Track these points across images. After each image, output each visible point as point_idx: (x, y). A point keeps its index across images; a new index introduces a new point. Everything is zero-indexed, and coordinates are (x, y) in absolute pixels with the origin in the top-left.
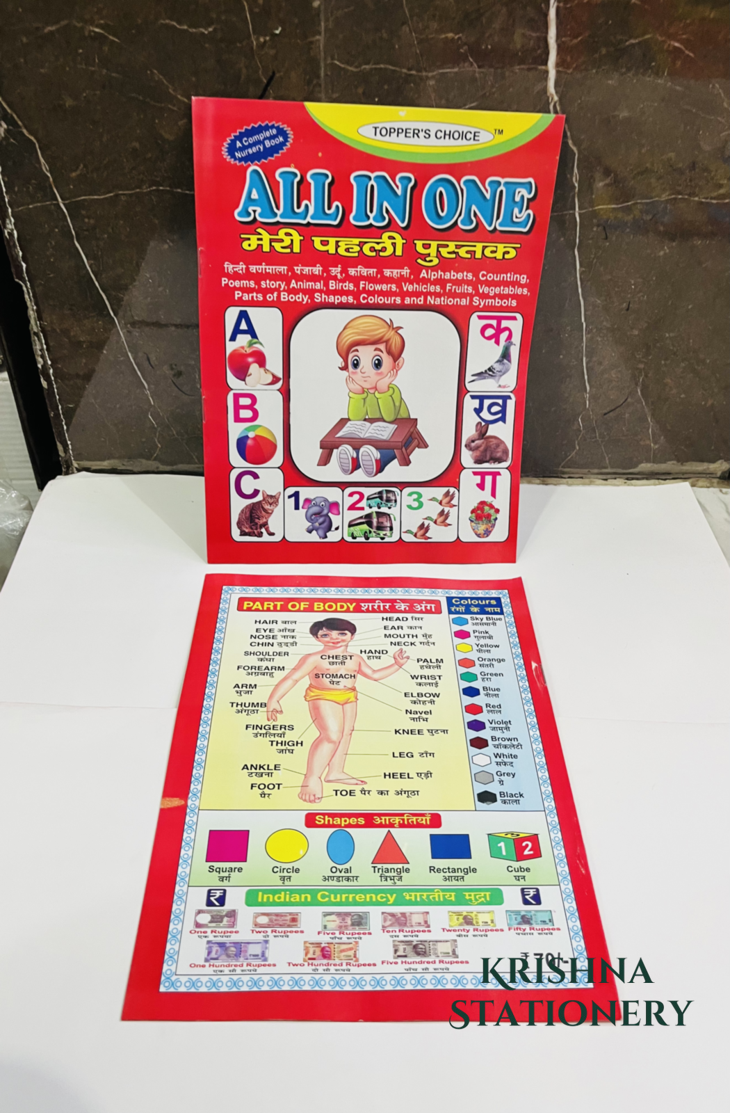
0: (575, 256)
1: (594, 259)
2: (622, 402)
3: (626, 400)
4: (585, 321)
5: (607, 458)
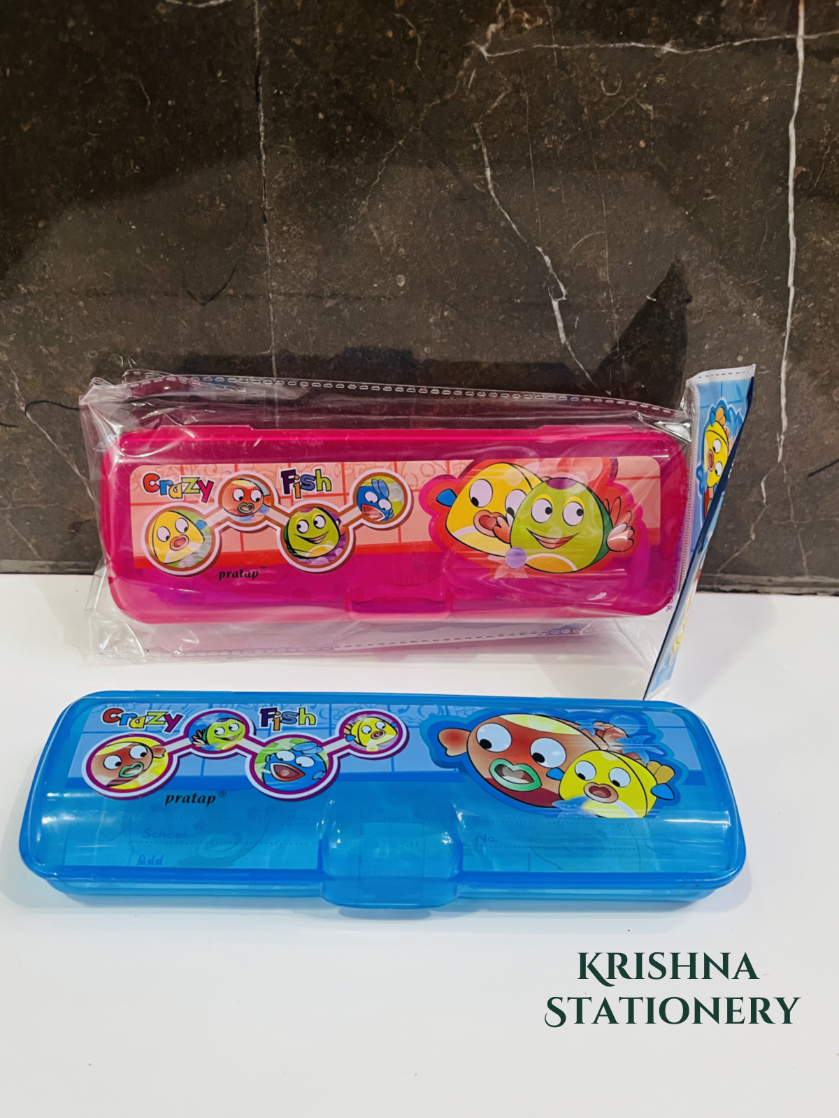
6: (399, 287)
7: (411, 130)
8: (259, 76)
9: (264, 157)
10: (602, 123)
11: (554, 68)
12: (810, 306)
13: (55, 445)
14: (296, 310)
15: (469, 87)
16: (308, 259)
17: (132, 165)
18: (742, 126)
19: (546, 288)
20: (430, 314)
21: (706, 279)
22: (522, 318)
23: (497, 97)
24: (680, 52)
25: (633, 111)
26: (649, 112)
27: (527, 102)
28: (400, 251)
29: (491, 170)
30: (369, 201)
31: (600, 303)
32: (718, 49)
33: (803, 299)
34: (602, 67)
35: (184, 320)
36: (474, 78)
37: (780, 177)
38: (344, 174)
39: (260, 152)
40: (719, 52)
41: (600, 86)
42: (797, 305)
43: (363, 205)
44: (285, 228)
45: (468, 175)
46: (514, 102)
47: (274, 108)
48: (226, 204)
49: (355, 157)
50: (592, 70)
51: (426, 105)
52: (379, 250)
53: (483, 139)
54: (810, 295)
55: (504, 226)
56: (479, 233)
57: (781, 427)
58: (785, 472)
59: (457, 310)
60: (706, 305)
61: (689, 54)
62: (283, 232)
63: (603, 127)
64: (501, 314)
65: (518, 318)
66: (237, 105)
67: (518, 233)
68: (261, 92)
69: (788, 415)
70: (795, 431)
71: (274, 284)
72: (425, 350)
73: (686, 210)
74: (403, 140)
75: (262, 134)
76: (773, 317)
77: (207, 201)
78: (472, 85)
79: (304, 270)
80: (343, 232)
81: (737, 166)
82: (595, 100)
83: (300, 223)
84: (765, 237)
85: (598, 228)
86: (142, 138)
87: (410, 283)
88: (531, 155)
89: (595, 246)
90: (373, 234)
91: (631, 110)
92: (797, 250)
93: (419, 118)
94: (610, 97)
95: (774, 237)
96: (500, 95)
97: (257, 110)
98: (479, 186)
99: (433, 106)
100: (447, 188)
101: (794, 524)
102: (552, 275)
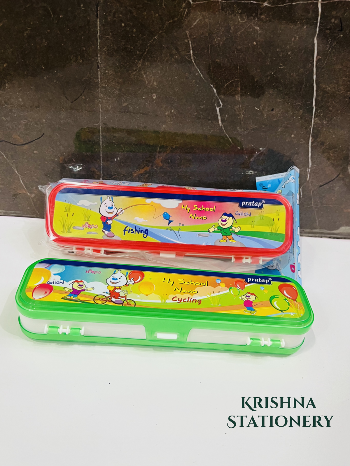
0: (314, 44)
1: (329, 49)
2: (335, 178)
3: (338, 175)
4: (315, 105)
5: (317, 221)
6: (153, 99)
7: (160, 32)
8: (98, 7)
9: (99, 41)
10: (239, 34)
11: (219, 10)
12: (321, 115)
13: (7, 160)
14: (110, 107)
15: (185, 15)
16: (116, 85)
17: (44, 41)
18: (295, 38)
19: (214, 102)
20: (166, 111)
21: (280, 102)
22: (204, 114)
23: (196, 20)
24: (271, 6)
25: (251, 30)
26: (257, 30)
27: (208, 23)
28: (154, 84)
29: (193, 51)
30: (142, 61)
31: (236, 110)
32: (286, 5)
33: (319, 111)
34: (239, 10)
35: (64, 108)
36: (187, 12)
37: (311, 60)
38: (132, 49)
39: (97, 38)
40: (286, 6)
41: (238, 18)
42: (316, 114)
43: (140, 63)
44: (106, 71)
45: (183, 53)
46: (202, 23)
47: (104, 21)
48: (82, 60)
49: (137, 43)
50: (235, 12)
51: (167, 22)
52: (146, 82)
53: (190, 38)
54: (322, 110)
55: (197, 75)
56: (187, 78)
57: (309, 166)
58: (310, 185)
59: (177, 110)
60: (279, 113)
61: (275, 7)
62: (106, 73)
63: (239, 35)
64: (195, 112)
65: (202, 114)
66: (88, 18)
67: (203, 78)
68: (99, 14)
69: (312, 160)
70: (315, 167)
71: (102, 95)
72: (164, 126)
73: (272, 72)
74: (157, 37)
75: (99, 31)
76: (306, 119)
77: (75, 58)
78: (186, 15)
79: (114, 90)
80: (131, 74)
81: (293, 55)
82: (236, 23)
83: (113, 69)
84: (304, 85)
85: (236, 78)
86: (49, 30)
87: (158, 98)
88: (209, 46)
89: (234, 85)
90: (143, 76)
91: (251, 29)
92: (317, 91)
93: (164, 28)
94: (243, 23)
95: (308, 85)
96: (197, 19)
97: (97, 21)
98: (187, 58)
99: (169, 23)
100: (174, 58)
101: (313, 207)
102: (217, 97)
